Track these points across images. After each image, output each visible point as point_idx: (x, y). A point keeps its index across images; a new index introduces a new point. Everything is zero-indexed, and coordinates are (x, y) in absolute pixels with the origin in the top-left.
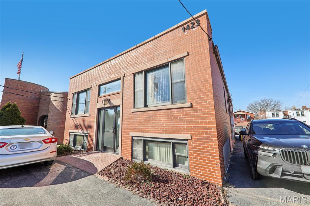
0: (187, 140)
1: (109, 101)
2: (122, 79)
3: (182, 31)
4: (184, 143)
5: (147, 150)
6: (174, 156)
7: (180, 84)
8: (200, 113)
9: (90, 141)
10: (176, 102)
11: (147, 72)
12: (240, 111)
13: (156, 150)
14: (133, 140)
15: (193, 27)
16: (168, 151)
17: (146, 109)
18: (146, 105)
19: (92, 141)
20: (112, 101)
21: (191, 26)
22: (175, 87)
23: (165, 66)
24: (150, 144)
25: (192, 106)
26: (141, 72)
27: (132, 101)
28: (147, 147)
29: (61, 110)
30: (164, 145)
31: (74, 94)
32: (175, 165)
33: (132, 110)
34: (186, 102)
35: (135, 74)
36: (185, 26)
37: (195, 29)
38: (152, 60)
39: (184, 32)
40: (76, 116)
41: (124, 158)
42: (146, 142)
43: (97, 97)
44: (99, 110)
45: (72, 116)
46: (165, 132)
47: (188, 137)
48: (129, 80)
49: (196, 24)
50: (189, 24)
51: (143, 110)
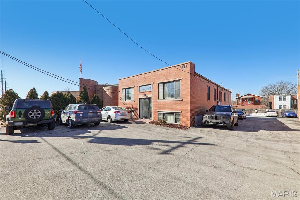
0: (180, 113)
1: (145, 95)
2: (152, 84)
3: (180, 68)
4: (179, 114)
5: (165, 117)
6: (175, 119)
7: (179, 91)
8: (185, 103)
9: (136, 114)
10: (177, 98)
11: (164, 83)
12: (249, 95)
13: (168, 117)
14: (158, 113)
15: (185, 67)
16: (173, 118)
17: (164, 100)
18: (164, 98)
19: (137, 114)
20: (147, 95)
21: (184, 66)
22: (177, 91)
23: (173, 82)
24: (166, 115)
25: (182, 100)
26: (162, 83)
27: (158, 96)
28: (164, 116)
29: (112, 97)
30: (171, 115)
31: (123, 89)
32: (175, 122)
33: (158, 100)
34: (180, 98)
35: (159, 84)
36: (182, 66)
37: (185, 68)
38: (167, 78)
39: (181, 68)
40: (125, 101)
41: (154, 121)
42: (164, 114)
43: (138, 93)
44: (140, 99)
45: (123, 101)
46: (172, 110)
47: (180, 111)
48: (156, 85)
49: (186, 66)
50: (183, 65)
51: (163, 100)
